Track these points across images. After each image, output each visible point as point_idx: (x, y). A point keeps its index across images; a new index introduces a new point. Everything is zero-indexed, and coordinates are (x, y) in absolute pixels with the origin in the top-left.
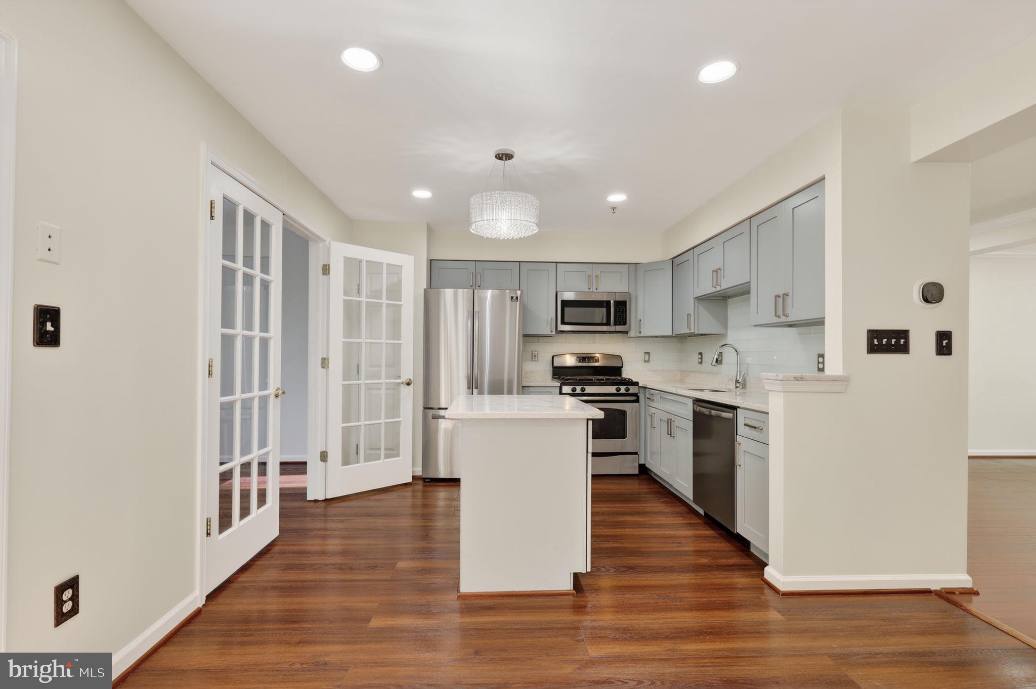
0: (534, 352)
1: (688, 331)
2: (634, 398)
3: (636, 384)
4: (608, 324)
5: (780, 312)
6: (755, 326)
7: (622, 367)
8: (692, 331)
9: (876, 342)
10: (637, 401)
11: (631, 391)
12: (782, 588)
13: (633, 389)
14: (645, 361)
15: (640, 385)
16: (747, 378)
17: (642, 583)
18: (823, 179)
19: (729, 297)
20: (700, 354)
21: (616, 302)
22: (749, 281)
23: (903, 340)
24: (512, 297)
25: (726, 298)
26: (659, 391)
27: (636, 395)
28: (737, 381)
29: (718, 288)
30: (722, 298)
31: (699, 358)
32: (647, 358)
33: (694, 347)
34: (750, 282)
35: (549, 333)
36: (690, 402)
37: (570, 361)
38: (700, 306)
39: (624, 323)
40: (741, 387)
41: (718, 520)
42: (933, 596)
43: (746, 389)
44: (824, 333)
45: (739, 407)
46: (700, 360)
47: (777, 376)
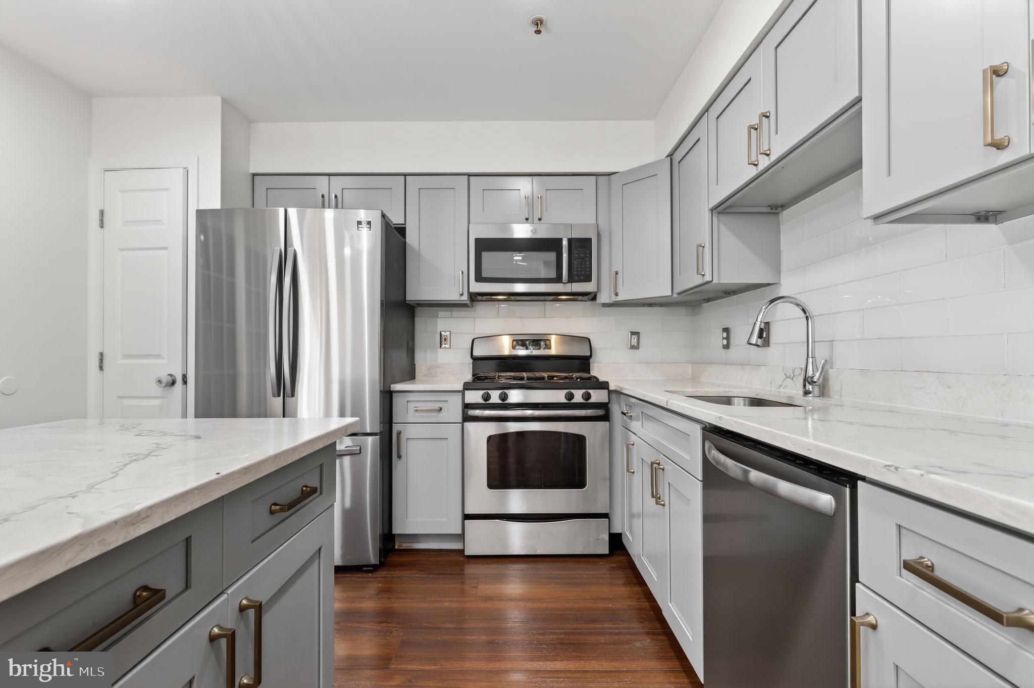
0: (443, 333)
1: (699, 280)
2: (600, 412)
3: (604, 386)
4: (558, 279)
7: (591, 356)
8: (707, 278)
10: (606, 417)
11: (592, 400)
13: (597, 396)
14: (633, 347)
15: (612, 387)
16: (832, 373)
19: (784, 206)
20: (726, 330)
21: (570, 241)
24: (360, 223)
25: (776, 207)
26: (640, 400)
27: (605, 406)
28: (807, 380)
29: (763, 163)
30: (768, 210)
31: (724, 338)
32: (634, 342)
35: (457, 298)
36: (697, 432)
37: (505, 347)
38: (722, 228)
39: (588, 278)
40: (816, 391)
43: (829, 396)
45: (863, 479)
46: (725, 342)
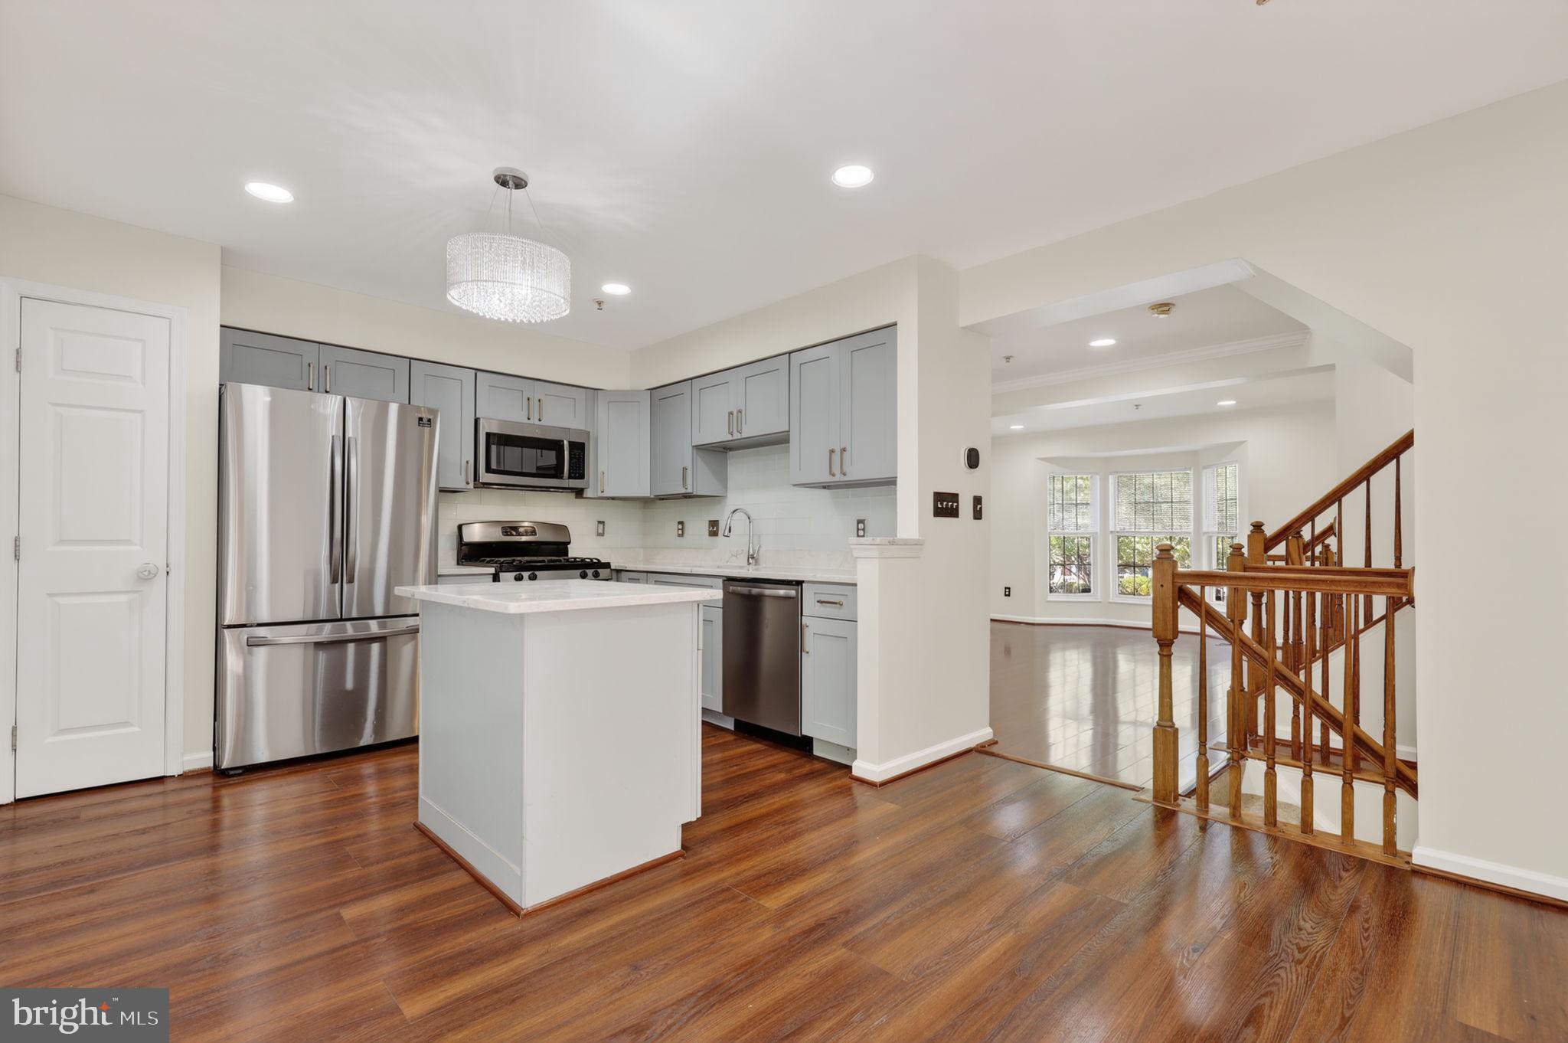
1: (683, 491)
3: (607, 565)
4: (559, 475)
5: (836, 470)
6: (794, 485)
7: (569, 542)
8: (690, 490)
9: (940, 506)
12: (878, 778)
13: (604, 574)
14: (599, 535)
15: (613, 567)
17: (744, 818)
18: (895, 324)
19: (730, 449)
20: (681, 523)
21: (570, 444)
22: (787, 429)
23: (956, 504)
24: (421, 419)
25: (727, 450)
28: (750, 557)
29: (737, 436)
30: (723, 450)
31: (679, 529)
32: (600, 529)
33: (671, 514)
34: (789, 431)
35: (461, 485)
36: (719, 582)
37: (476, 534)
38: (698, 458)
39: (582, 476)
40: (754, 563)
41: (768, 727)
42: (974, 754)
43: (760, 565)
44: (895, 494)
45: (803, 582)
46: (680, 532)
47: (873, 540)
